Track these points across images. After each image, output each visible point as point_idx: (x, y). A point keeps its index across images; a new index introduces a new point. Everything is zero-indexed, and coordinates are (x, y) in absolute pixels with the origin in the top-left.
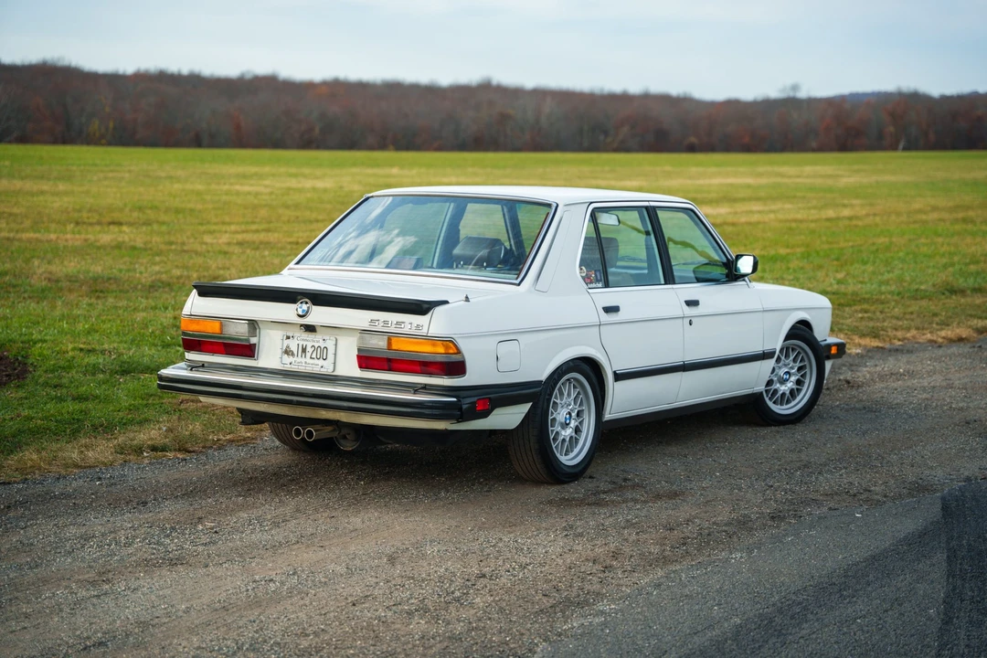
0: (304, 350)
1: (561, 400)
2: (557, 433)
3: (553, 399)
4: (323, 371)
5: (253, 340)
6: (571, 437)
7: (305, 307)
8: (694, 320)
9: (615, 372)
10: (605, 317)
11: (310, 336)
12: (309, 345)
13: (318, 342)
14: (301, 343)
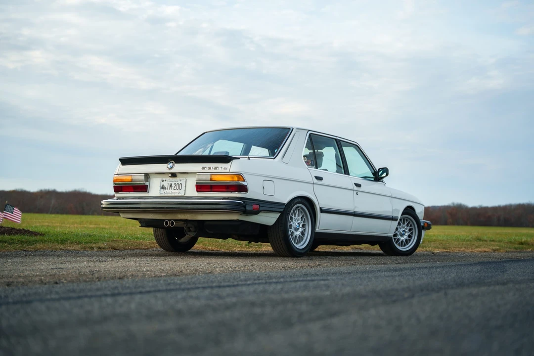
0: (171, 186)
1: (295, 217)
2: (293, 232)
3: (290, 215)
4: (180, 195)
5: (147, 183)
6: (299, 236)
7: (171, 164)
8: (359, 193)
9: (321, 208)
10: (316, 181)
11: (174, 179)
12: (173, 183)
13: (177, 181)
14: (169, 183)
